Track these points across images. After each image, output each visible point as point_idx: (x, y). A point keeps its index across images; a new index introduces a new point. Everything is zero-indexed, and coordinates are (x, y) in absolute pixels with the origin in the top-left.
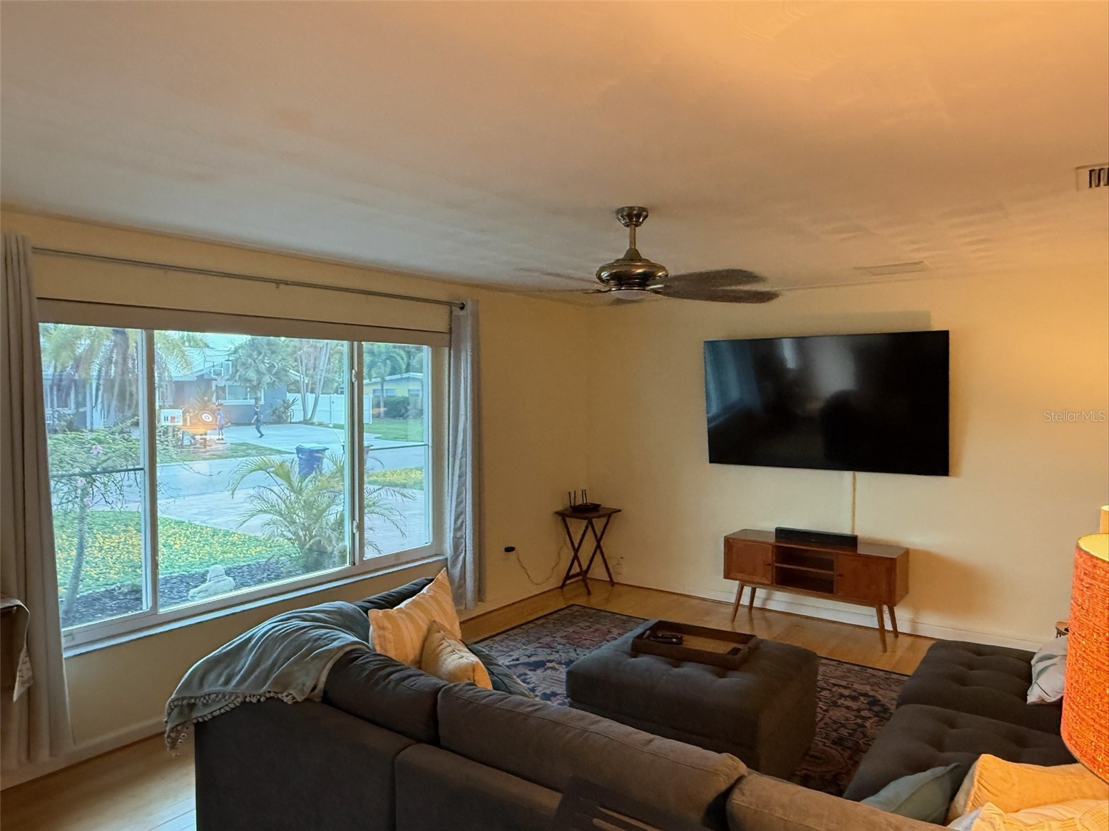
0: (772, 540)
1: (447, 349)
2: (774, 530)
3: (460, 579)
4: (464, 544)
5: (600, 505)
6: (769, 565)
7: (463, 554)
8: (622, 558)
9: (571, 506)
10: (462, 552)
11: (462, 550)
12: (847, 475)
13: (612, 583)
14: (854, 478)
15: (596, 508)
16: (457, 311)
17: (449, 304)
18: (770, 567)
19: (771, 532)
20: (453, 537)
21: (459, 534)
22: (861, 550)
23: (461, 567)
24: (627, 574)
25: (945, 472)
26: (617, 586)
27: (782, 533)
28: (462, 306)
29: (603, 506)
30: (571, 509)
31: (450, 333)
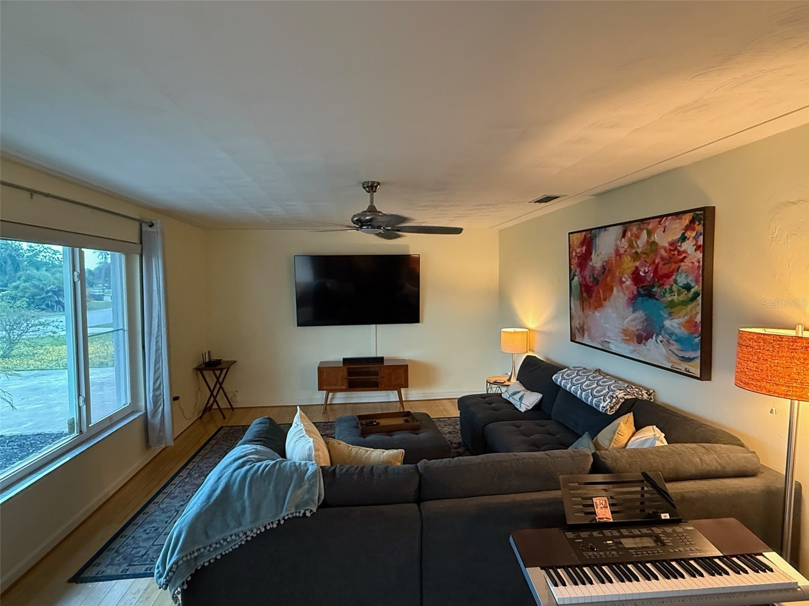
0: (342, 365)
1: (138, 257)
2: (342, 360)
3: (161, 426)
4: (162, 400)
5: (221, 360)
6: (345, 379)
7: (162, 407)
8: (237, 391)
9: (204, 363)
10: (160, 405)
11: (161, 404)
12: (373, 326)
13: (232, 409)
14: (376, 326)
15: (219, 362)
16: (146, 228)
17: (141, 222)
18: (345, 380)
19: (339, 362)
20: (153, 396)
21: (158, 393)
22: (385, 364)
23: (161, 416)
24: (241, 401)
25: (418, 321)
26: (235, 410)
27: (346, 361)
28: (150, 224)
29: (223, 360)
30: (204, 365)
31: (141, 243)
